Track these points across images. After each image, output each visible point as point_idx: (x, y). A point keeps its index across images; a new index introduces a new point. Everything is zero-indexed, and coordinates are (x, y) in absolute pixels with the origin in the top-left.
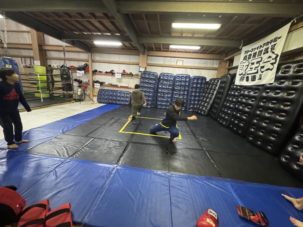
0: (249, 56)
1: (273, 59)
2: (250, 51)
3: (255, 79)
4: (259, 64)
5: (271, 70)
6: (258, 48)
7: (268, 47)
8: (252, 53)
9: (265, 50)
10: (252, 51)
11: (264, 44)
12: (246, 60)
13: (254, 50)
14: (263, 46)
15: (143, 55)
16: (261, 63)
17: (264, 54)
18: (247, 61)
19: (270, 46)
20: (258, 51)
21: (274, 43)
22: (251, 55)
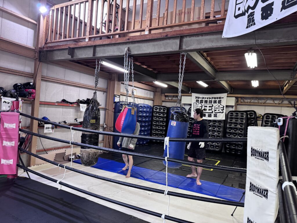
0: (200, 101)
1: (221, 108)
2: (201, 98)
3: (211, 116)
4: (211, 108)
5: (222, 113)
6: (208, 98)
8: (204, 100)
9: (214, 101)
10: (202, 99)
11: (213, 98)
12: (198, 102)
13: (204, 98)
16: (213, 108)
17: (214, 103)
19: (217, 100)
20: (208, 100)
21: (219, 100)
22: (203, 101)
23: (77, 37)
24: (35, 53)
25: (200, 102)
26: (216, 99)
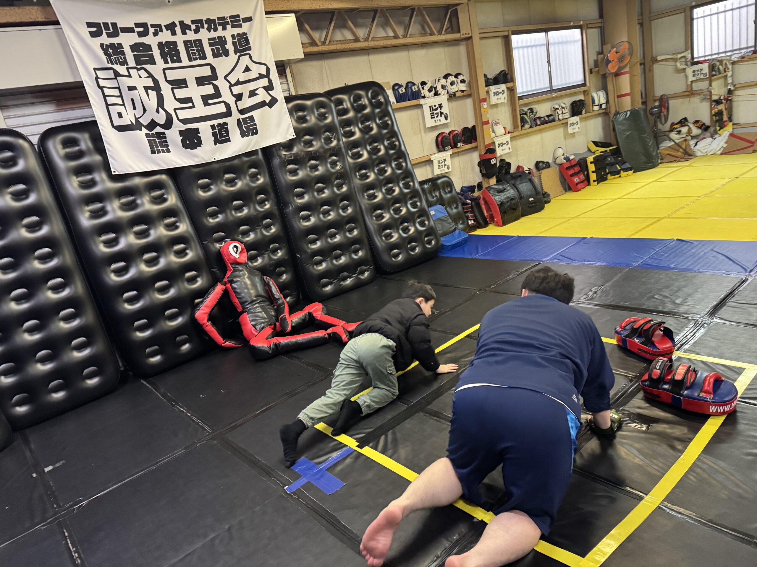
0: (134, 47)
1: (261, 76)
2: (130, 30)
3: (228, 134)
4: (211, 85)
5: (271, 104)
6: (171, 27)
7: (220, 38)
9: (211, 45)
10: (140, 35)
11: (199, 24)
12: (124, 62)
13: (152, 30)
14: (193, 27)
16: (221, 83)
17: (215, 56)
18: (138, 70)
19: (229, 33)
20: (180, 39)
21: (237, 31)
22: (148, 48)
25: (132, 62)
26: (220, 32)
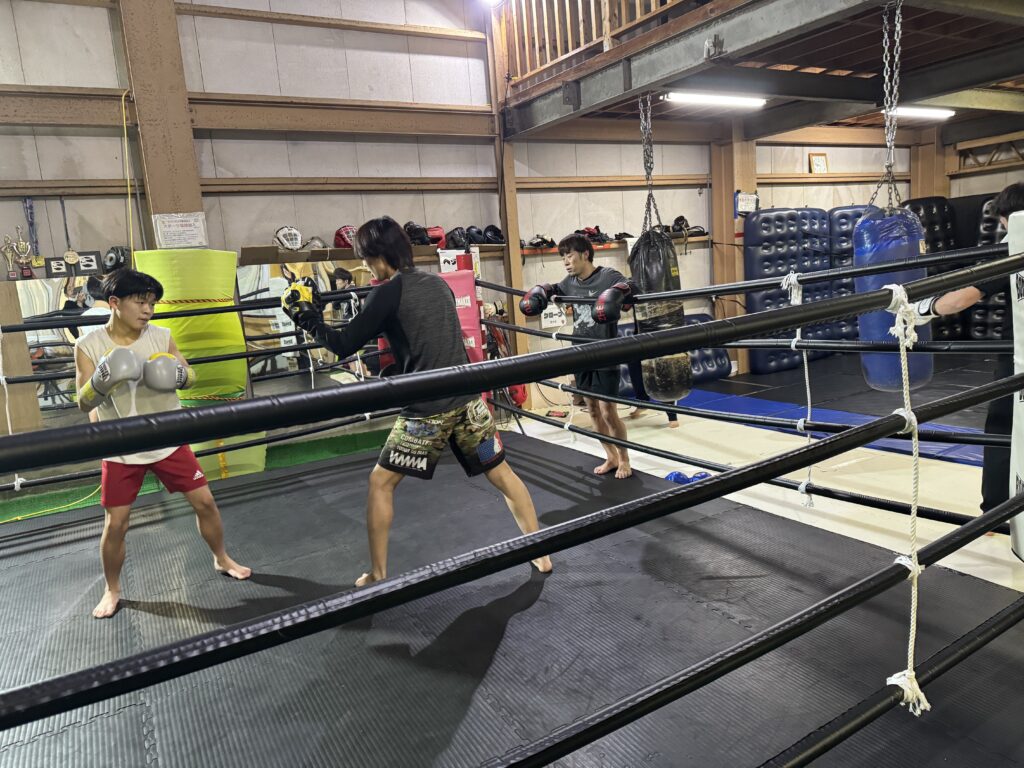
15: (744, 143)
23: (583, 47)
24: (493, 122)
